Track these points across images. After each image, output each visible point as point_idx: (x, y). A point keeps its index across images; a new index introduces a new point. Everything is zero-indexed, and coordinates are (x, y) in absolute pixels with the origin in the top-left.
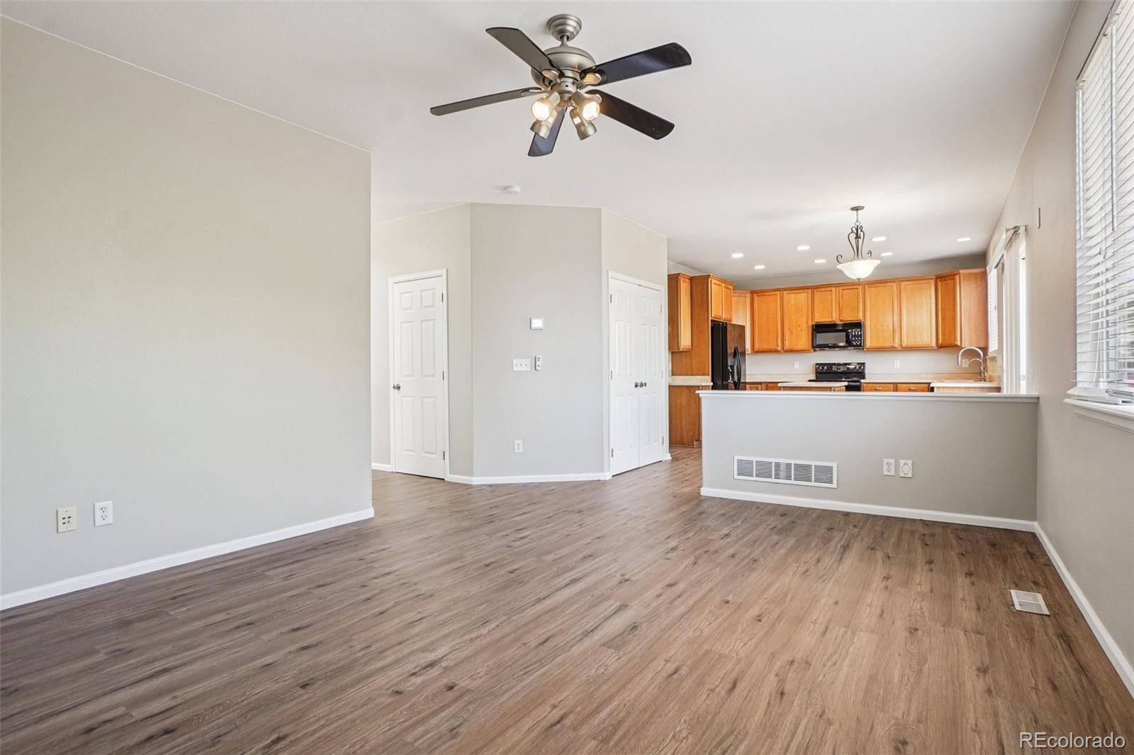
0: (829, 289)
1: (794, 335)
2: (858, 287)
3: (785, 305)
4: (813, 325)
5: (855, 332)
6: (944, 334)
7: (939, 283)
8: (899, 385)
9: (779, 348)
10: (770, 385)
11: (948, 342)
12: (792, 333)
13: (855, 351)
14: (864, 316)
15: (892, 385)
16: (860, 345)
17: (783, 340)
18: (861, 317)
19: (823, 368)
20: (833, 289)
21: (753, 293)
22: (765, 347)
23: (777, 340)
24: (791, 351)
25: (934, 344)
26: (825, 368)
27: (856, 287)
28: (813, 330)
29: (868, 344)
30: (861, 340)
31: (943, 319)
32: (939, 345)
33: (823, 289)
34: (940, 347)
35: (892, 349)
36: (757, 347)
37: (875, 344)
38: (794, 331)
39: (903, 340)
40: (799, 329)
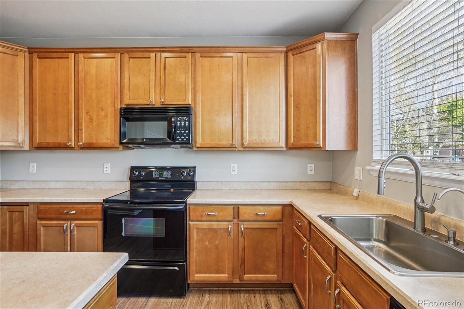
0: (146, 55)
1: (94, 124)
2: (187, 54)
3: (81, 75)
4: (121, 109)
5: (181, 121)
6: (296, 129)
7: (291, 58)
8: (241, 207)
9: (72, 143)
10: (42, 207)
11: (303, 142)
12: (91, 120)
13: (183, 150)
14: (194, 99)
15: (231, 207)
16: (188, 142)
17: (78, 130)
18: (189, 101)
19: (139, 173)
20: (153, 55)
21: (31, 51)
22: (50, 139)
23: (69, 130)
24: (90, 147)
25: (283, 144)
26: (144, 174)
27: (183, 54)
28: (121, 116)
29: (199, 140)
30: (188, 135)
31: (296, 107)
32: (290, 145)
33: (138, 55)
34: (290, 148)
35: (230, 149)
36: (37, 140)
37: (208, 142)
38: (94, 118)
39: (244, 136)
40: (102, 113)
